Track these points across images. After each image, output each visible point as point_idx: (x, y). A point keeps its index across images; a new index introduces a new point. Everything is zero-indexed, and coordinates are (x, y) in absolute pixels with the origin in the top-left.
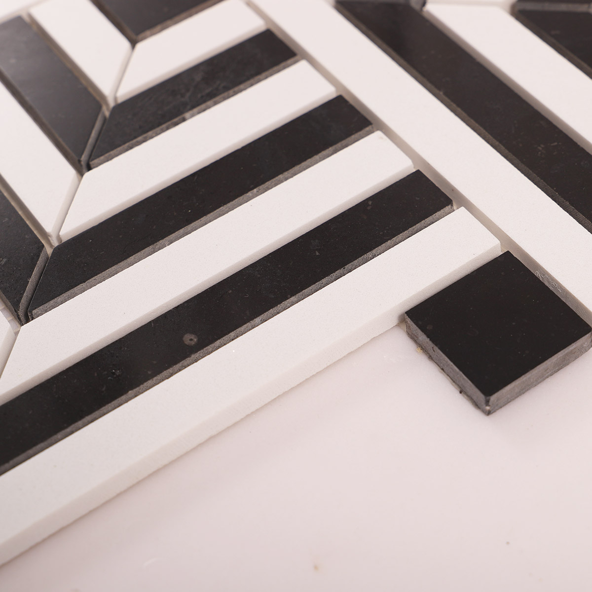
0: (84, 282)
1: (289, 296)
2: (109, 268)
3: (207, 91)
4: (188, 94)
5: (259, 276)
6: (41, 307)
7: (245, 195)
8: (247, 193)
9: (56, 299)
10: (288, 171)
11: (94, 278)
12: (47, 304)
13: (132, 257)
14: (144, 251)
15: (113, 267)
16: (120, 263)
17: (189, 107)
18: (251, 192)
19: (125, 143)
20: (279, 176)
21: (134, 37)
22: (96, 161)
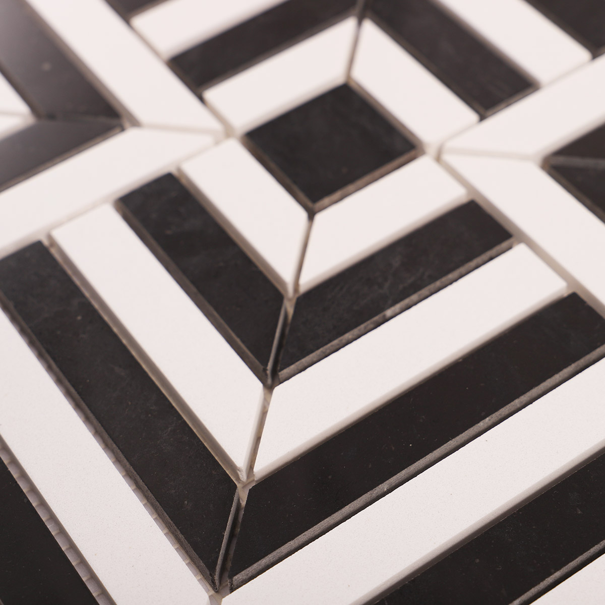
0: (293, 539)
1: (553, 571)
2: (321, 521)
3: (410, 281)
4: (387, 285)
5: (510, 540)
6: (243, 572)
7: (477, 425)
8: (479, 423)
9: (260, 562)
10: (525, 395)
11: (304, 534)
12: (250, 568)
13: (347, 506)
14: (360, 498)
15: (325, 520)
16: (334, 515)
17: (390, 302)
18: (483, 421)
19: (318, 348)
20: (515, 401)
21: (310, 204)
22: (286, 372)
